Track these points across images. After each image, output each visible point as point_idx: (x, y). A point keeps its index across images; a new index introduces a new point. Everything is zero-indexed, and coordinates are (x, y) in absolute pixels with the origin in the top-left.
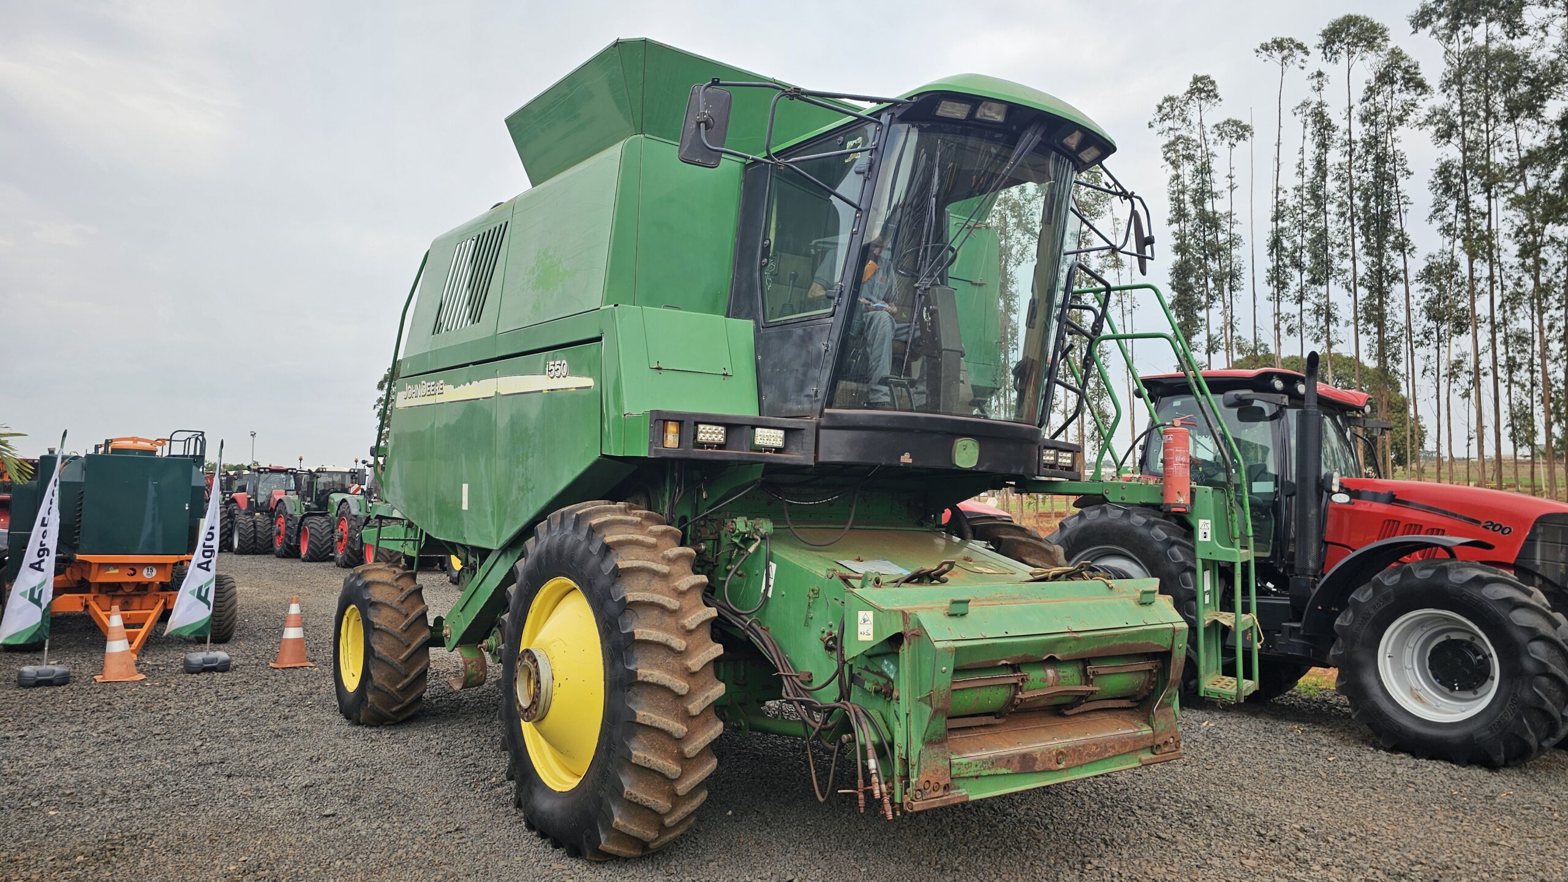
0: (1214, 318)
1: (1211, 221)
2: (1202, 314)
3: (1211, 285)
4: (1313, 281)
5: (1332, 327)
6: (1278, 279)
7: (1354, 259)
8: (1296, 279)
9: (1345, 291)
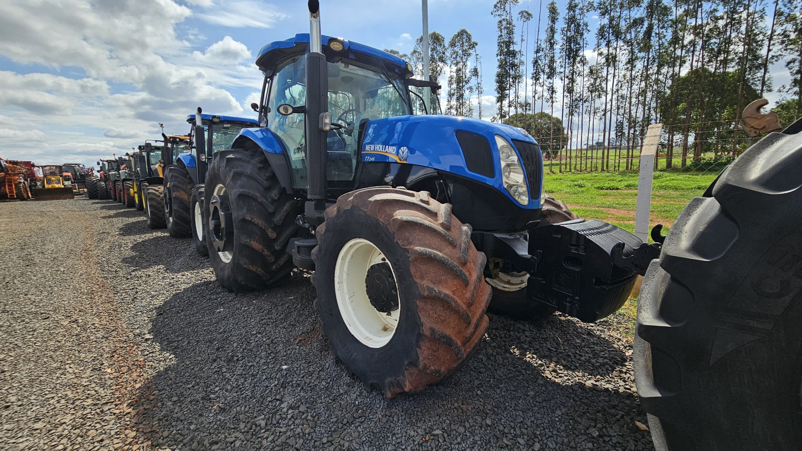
0: (511, 93)
1: (513, 54)
2: (507, 92)
3: (511, 80)
4: (548, 78)
5: (554, 95)
6: (536, 78)
7: (565, 68)
8: (543, 77)
9: (561, 81)
